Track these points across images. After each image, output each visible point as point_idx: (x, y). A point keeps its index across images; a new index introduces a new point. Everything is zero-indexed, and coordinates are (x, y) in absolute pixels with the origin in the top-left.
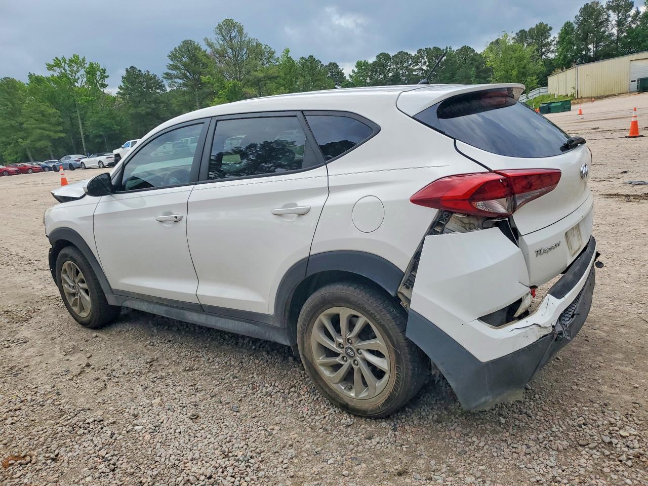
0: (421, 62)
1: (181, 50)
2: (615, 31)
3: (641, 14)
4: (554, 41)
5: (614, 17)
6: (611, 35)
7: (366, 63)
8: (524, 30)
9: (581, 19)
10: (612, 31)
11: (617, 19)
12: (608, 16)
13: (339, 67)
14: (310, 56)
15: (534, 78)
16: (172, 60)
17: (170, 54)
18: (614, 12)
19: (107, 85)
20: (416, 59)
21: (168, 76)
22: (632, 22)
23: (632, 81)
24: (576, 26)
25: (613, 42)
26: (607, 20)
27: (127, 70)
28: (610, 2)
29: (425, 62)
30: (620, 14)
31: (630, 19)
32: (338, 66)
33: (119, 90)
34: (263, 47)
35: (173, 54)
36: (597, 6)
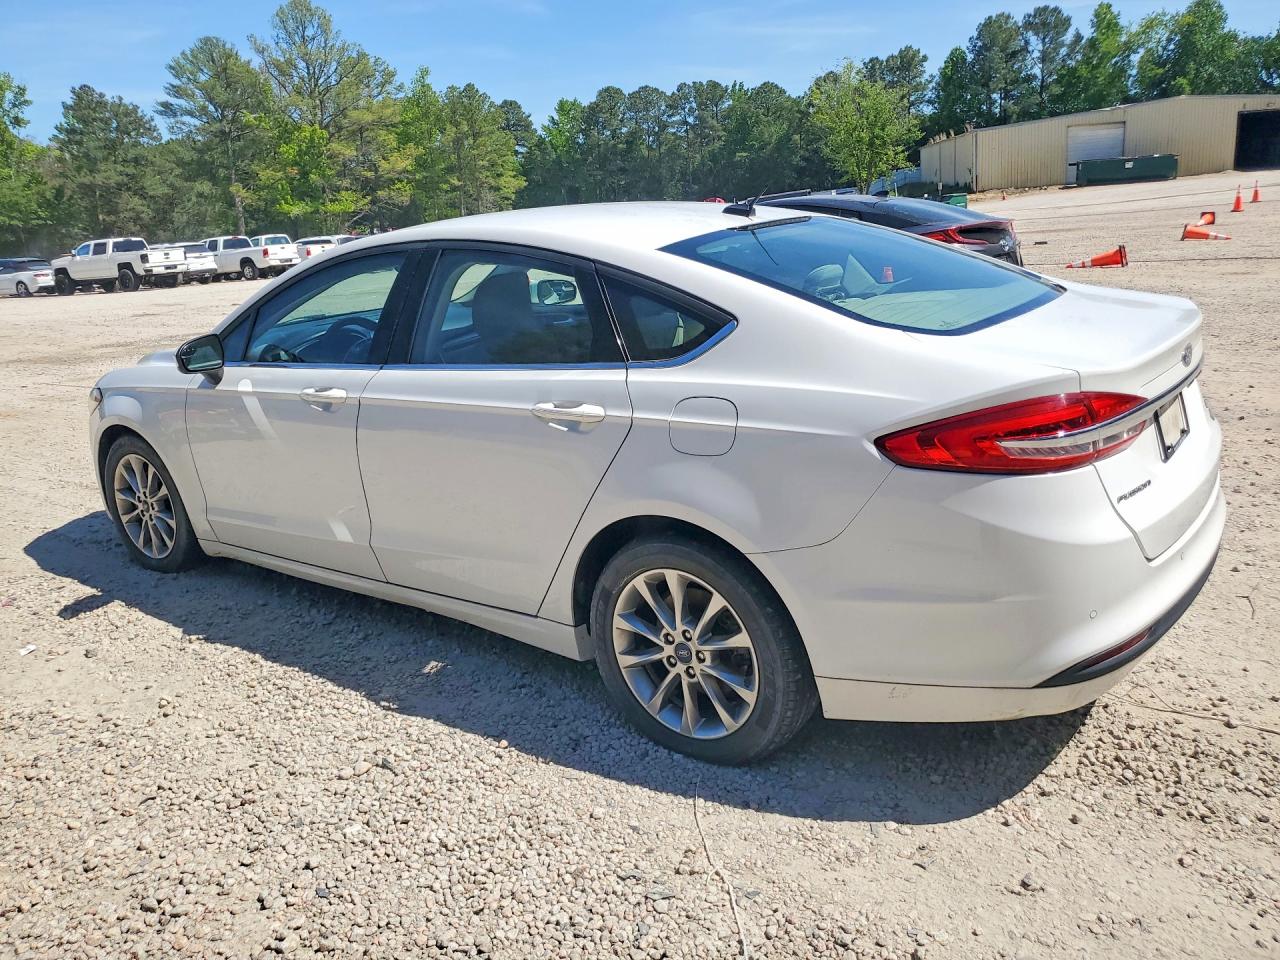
0: (684, 109)
1: (195, 57)
2: (1037, 71)
3: (1083, 41)
4: (930, 82)
5: (1036, 45)
6: (1030, 78)
7: (576, 105)
8: (877, 58)
9: (980, 43)
10: (1033, 71)
11: (1040, 47)
12: (1027, 43)
13: (523, 110)
14: (468, 85)
15: (900, 149)
16: (176, 76)
17: (173, 64)
18: (1037, 34)
19: (29, 122)
20: (675, 103)
21: (167, 109)
22: (1068, 55)
23: (1070, 165)
24: (970, 57)
25: (1034, 90)
26: (1025, 49)
27: (73, 91)
28: (1029, 16)
29: (692, 110)
30: (1047, 40)
31: (1064, 51)
32: (519, 107)
33: (56, 132)
34: (373, 59)
35: (178, 63)
36: (1006, 23)
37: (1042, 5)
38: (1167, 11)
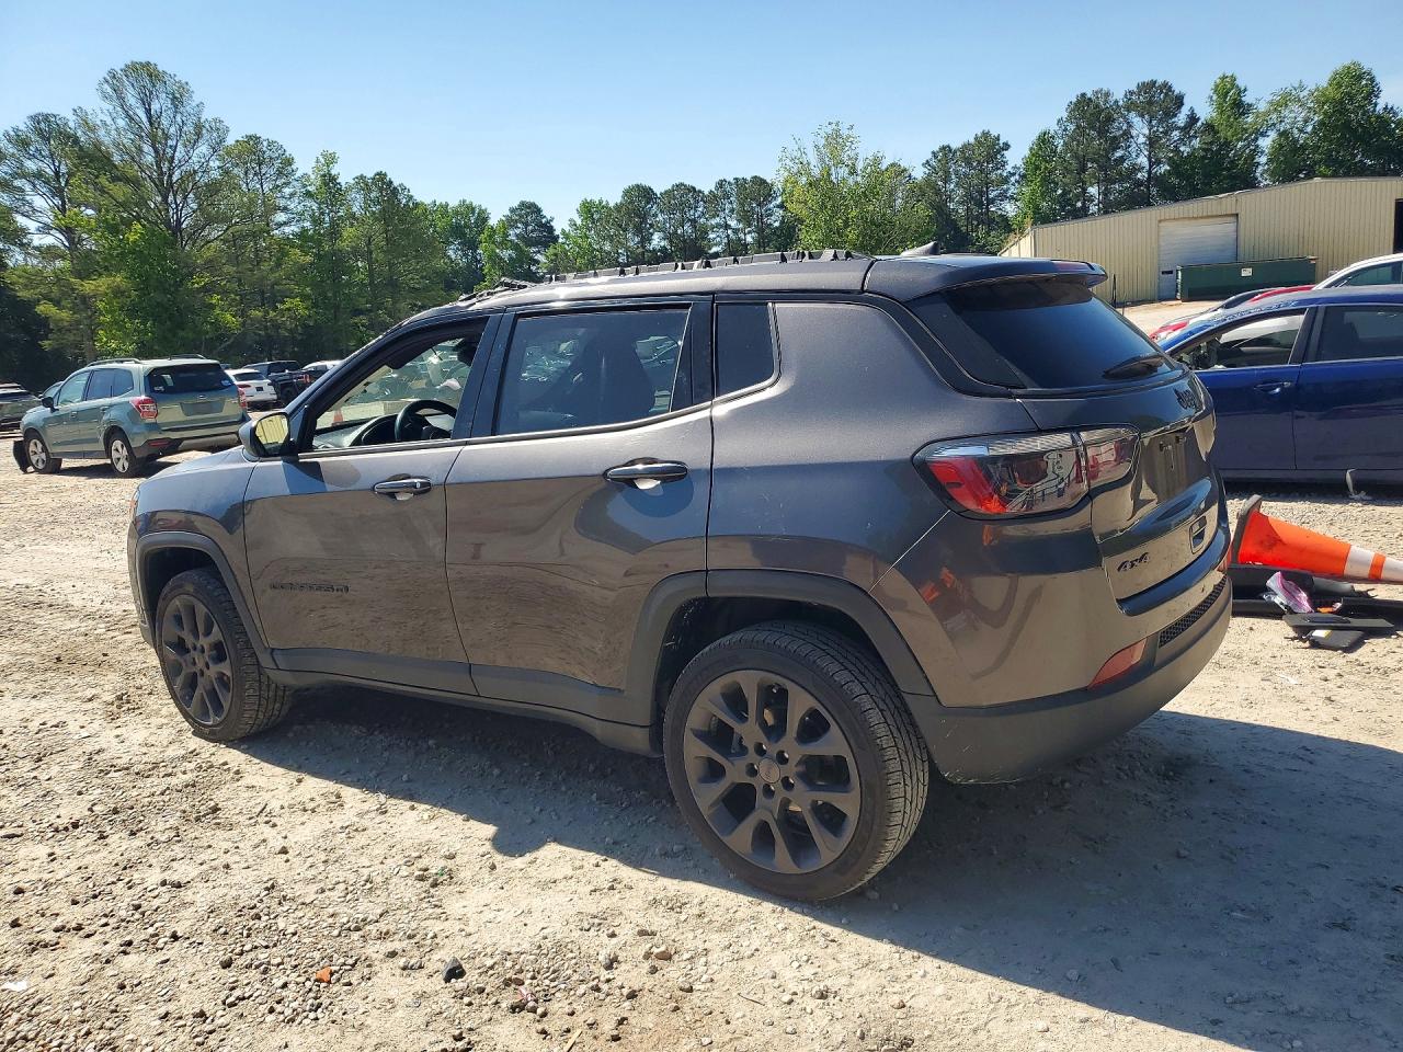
0: (723, 210)
1: (22, 138)
2: (1143, 160)
3: (1199, 124)
4: (1014, 174)
5: (1140, 128)
6: (1136, 169)
7: (601, 206)
8: (949, 146)
9: (1072, 127)
10: (1139, 161)
11: (1147, 132)
12: (1130, 125)
13: (544, 213)
18: (1142, 116)
20: (714, 200)
22: (1181, 140)
23: (1163, 273)
24: (1059, 143)
25: (1139, 183)
26: (1127, 135)
28: (1131, 93)
29: (732, 211)
30: (1154, 123)
31: (1176, 134)
34: (265, 144)
36: (1105, 102)
37: (1147, 79)
38: (1305, 83)
